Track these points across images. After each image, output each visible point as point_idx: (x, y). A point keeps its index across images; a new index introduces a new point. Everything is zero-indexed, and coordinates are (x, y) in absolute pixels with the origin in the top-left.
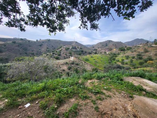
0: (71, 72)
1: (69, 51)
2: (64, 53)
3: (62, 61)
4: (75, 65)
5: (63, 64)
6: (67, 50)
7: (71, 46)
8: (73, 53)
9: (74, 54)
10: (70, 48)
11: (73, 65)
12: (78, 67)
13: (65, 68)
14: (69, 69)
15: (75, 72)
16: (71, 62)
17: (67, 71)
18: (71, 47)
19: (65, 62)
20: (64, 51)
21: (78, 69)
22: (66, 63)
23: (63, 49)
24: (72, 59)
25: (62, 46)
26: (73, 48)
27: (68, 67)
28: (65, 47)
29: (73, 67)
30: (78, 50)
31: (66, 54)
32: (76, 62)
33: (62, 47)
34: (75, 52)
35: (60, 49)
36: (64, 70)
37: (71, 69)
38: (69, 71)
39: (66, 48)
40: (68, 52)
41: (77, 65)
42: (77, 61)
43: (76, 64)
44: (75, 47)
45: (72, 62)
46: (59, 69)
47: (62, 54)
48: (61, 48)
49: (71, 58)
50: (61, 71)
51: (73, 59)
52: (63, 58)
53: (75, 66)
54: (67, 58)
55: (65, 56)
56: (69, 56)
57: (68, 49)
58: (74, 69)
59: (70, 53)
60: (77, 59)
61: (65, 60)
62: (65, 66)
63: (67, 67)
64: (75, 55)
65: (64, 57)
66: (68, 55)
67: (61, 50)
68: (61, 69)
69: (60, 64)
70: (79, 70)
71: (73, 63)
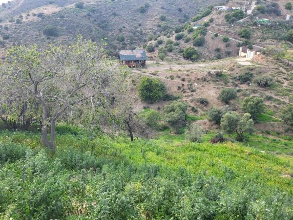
0: (227, 114)
1: (241, 26)
2: (216, 35)
3: (202, 65)
4: (253, 86)
5: (204, 80)
6: (233, 21)
7: (254, 2)
8: (258, 34)
9: (264, 39)
10: (249, 12)
11: (244, 87)
12: (269, 98)
13: (211, 93)
14: (227, 99)
15: (248, 114)
16: (237, 73)
17: (217, 106)
18: (254, 6)
19: (213, 71)
20: (221, 28)
21: (267, 103)
22: (219, 75)
23: (215, 17)
24: (246, 58)
25: (212, 8)
26: (261, 11)
27: (224, 92)
28: (224, 8)
29: (245, 95)
30: (288, 18)
31: (225, 40)
32: (264, 75)
33: (214, 12)
34: (270, 27)
35: (206, 20)
36: (204, 102)
37: (232, 102)
38: (222, 107)
39: (232, 13)
40: (238, 29)
41: (266, 85)
42: (269, 69)
43: (259, 84)
44: (274, 5)
45: (243, 73)
46: (187, 97)
47: (210, 39)
48: (207, 14)
49: (242, 54)
50: (192, 105)
51: (252, 61)
52: (213, 55)
53: (254, 91)
54: (228, 54)
55: (222, 46)
56: (239, 45)
57: (240, 15)
58: (247, 101)
59: (246, 35)
60: (271, 58)
61: (216, 63)
62: (212, 85)
63: (220, 92)
64: (268, 41)
65: (218, 50)
66: (234, 41)
67: (206, 25)
68: (196, 96)
69: (193, 79)
70: (272, 110)
71: (246, 79)
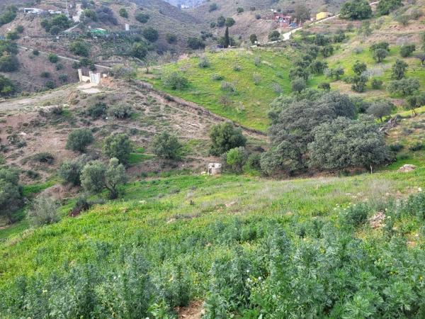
0: (87, 166)
1: (70, 37)
2: (36, 53)
3: (25, 101)
4: (110, 120)
5: (36, 124)
6: (56, 32)
7: (79, 5)
8: (96, 49)
9: (107, 56)
10: (76, 19)
11: (99, 123)
12: (134, 132)
13: (54, 141)
14: (81, 145)
15: (114, 159)
16: (84, 106)
17: (68, 159)
18: (80, 11)
19: (46, 109)
20: (40, 41)
21: (134, 139)
22: (58, 113)
23: (24, 24)
24: (91, 84)
26: (91, 17)
27: (72, 137)
28: (36, 10)
29: (104, 134)
30: (127, 28)
31: (53, 60)
32: (120, 103)
33: (20, 16)
34: (110, 40)
35: (10, 28)
36: (46, 159)
37: (89, 147)
38: (77, 159)
39: (50, 20)
40: (67, 43)
41: (126, 116)
43: (117, 116)
44: (106, 11)
45: (92, 105)
46: (14, 157)
47: (27, 60)
48: (10, 19)
49: (84, 78)
50: (27, 168)
51: (100, 87)
53: (114, 127)
54: (65, 80)
55: (51, 69)
56: (76, 66)
57: (63, 23)
58: (108, 142)
59: (81, 52)
60: (122, 81)
61: (48, 96)
62: (52, 130)
63: (67, 137)
64: (113, 58)
65: (46, 75)
68: (28, 152)
69: (15, 125)
70: (142, 145)
71: (98, 111)
